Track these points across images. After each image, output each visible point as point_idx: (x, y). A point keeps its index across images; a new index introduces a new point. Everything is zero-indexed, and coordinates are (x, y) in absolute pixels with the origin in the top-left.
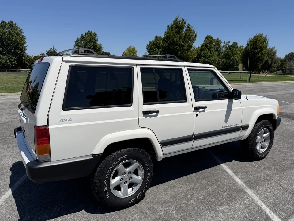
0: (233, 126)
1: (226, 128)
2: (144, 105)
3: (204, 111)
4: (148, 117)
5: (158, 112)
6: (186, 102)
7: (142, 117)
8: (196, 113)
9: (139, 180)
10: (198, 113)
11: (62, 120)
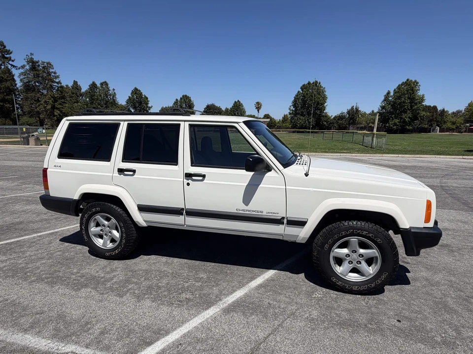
0: (264, 213)
1: (248, 212)
2: (123, 162)
3: (202, 180)
4: (122, 175)
5: (134, 171)
6: (177, 165)
7: (116, 174)
8: (186, 181)
9: (116, 237)
10: (190, 181)
11: (55, 166)
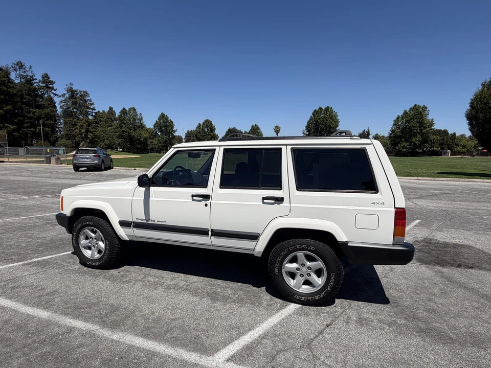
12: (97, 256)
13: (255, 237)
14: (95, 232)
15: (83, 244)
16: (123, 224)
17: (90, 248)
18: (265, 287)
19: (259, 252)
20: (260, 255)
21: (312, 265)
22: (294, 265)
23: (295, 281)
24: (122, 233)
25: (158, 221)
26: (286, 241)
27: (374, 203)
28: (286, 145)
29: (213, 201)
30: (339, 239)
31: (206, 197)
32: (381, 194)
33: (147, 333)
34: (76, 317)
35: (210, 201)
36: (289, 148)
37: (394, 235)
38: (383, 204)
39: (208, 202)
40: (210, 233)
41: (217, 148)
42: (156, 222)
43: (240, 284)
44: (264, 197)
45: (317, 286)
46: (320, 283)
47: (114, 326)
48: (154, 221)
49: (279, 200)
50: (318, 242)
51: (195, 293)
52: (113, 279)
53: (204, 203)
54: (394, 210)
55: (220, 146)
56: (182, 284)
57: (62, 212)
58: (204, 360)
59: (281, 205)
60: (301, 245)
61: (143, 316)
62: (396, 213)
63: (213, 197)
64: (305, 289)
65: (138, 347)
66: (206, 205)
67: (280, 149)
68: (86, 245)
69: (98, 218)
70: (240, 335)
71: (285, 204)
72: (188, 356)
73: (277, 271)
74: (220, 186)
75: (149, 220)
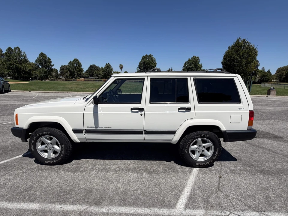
12: (53, 156)
13: (173, 133)
14: (51, 139)
15: (40, 148)
16: (76, 131)
17: (46, 151)
18: (173, 161)
19: (176, 141)
20: (175, 143)
21: (205, 145)
22: (195, 146)
23: (195, 155)
24: (76, 138)
25: (105, 128)
26: (192, 133)
27: (239, 109)
28: (190, 76)
29: (146, 112)
30: (222, 130)
31: (141, 110)
32: (243, 103)
33: (124, 202)
34: (64, 202)
35: (144, 112)
36: (192, 78)
37: (249, 125)
38: (244, 109)
39: (143, 113)
40: (144, 132)
41: (146, 78)
42: (103, 128)
43: (158, 161)
44: (179, 108)
45: (208, 156)
46: (210, 154)
47: (98, 203)
48: (102, 127)
49: (189, 109)
50: (210, 132)
51: (135, 171)
52: (73, 171)
53: (140, 113)
54: (249, 112)
55: (148, 76)
56: (123, 166)
57: (17, 126)
58: (172, 212)
59: (190, 112)
60: (201, 135)
61: (113, 192)
62: (250, 113)
63: (146, 109)
64: (202, 159)
65: (125, 214)
66: (141, 115)
67: (187, 79)
68: (44, 149)
69: (54, 129)
70: (181, 192)
71: (192, 111)
72: (162, 211)
73: (186, 151)
74: (150, 102)
75: (98, 127)
